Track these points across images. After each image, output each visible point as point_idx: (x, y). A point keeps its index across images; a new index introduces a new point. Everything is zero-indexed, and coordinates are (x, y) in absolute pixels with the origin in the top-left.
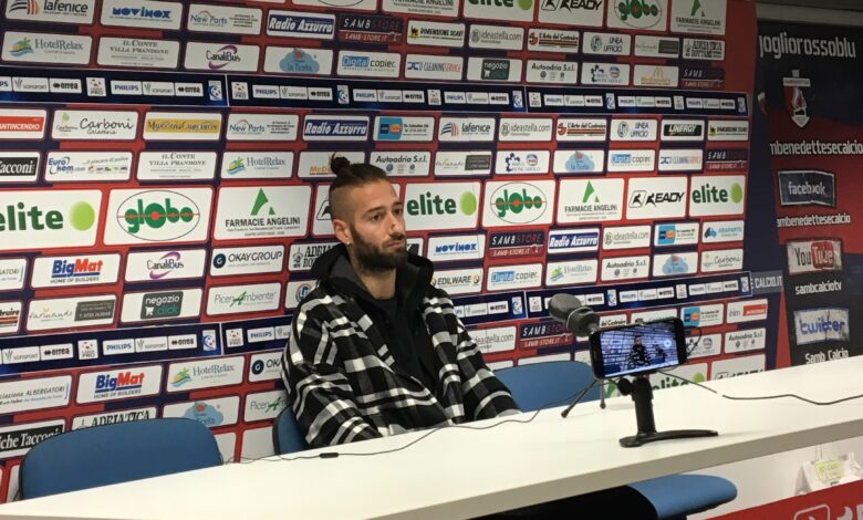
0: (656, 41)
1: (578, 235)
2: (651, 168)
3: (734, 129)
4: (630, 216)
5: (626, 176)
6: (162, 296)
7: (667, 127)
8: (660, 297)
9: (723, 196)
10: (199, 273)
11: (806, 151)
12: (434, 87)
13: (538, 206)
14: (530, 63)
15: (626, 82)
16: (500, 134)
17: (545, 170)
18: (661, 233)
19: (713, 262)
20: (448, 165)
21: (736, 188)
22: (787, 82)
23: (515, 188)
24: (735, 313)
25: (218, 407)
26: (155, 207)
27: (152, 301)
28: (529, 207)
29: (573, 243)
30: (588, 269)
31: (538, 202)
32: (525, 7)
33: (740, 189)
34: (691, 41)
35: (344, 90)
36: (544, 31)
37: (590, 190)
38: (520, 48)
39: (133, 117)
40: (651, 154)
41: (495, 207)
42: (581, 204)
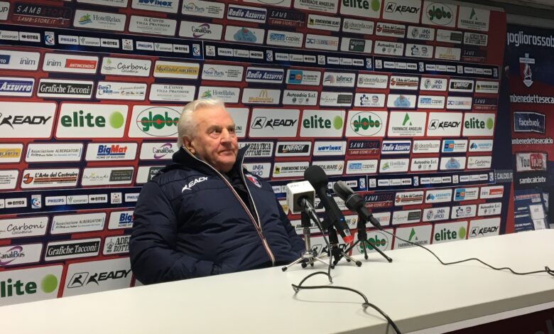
0: (448, 33)
1: (399, 144)
2: (443, 107)
3: (491, 87)
5: (428, 111)
7: (453, 83)
8: (443, 182)
9: (482, 125)
11: (530, 101)
12: (321, 54)
13: (377, 126)
14: (377, 42)
15: (431, 57)
16: (358, 83)
17: (383, 106)
18: (446, 145)
19: (474, 163)
20: (327, 100)
21: (490, 120)
22: (522, 60)
23: (365, 115)
24: (485, 193)
26: (159, 117)
27: (155, 171)
28: (372, 126)
29: (396, 148)
30: (403, 164)
31: (377, 124)
32: (375, 9)
33: (492, 122)
34: (469, 34)
35: (270, 53)
36: (385, 24)
37: (407, 118)
38: (372, 33)
39: (148, 63)
40: (443, 98)
41: (353, 125)
42: (401, 126)
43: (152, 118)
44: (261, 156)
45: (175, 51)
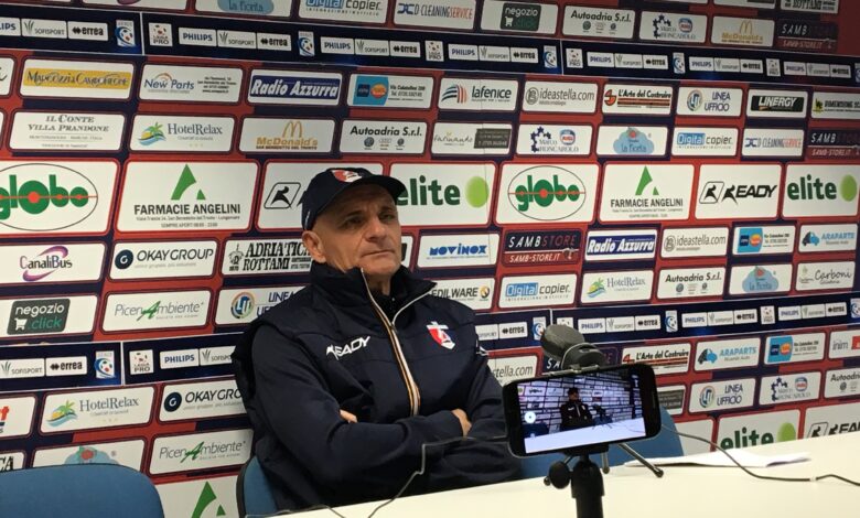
1: (628, 238)
2: (732, 152)
3: (849, 105)
4: (701, 214)
5: (697, 161)
6: (40, 304)
7: (756, 99)
8: (738, 322)
9: (830, 191)
10: (95, 275)
12: (434, 37)
13: (574, 197)
14: (569, 10)
15: (702, 39)
16: (525, 102)
17: (585, 151)
18: (742, 237)
19: (812, 277)
20: (450, 141)
21: (848, 181)
23: (543, 173)
24: (840, 346)
25: (114, 453)
26: (33, 186)
27: (25, 311)
28: (561, 198)
29: (621, 248)
30: (640, 282)
31: (574, 193)
33: (854, 183)
37: (646, 178)
39: (7, 65)
40: (733, 133)
41: (513, 198)
42: (633, 197)
43: (18, 188)
44: (289, 270)
45: (73, 36)
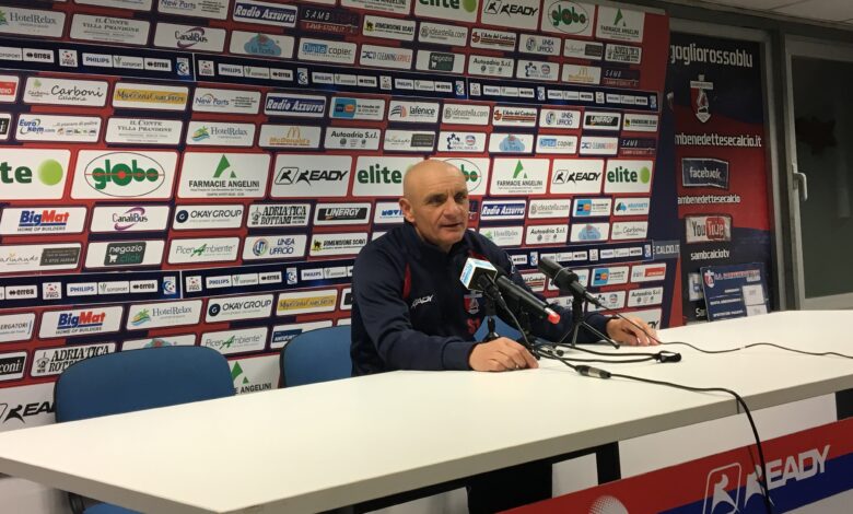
0: (583, 44)
1: (507, 205)
2: (574, 151)
3: (646, 122)
4: (552, 191)
5: (552, 157)
6: (126, 245)
7: (589, 118)
8: (575, 259)
9: (634, 177)
10: (162, 226)
11: (706, 143)
12: (386, 74)
13: (474, 179)
14: (472, 58)
15: (556, 79)
16: (443, 117)
17: (481, 149)
18: (579, 206)
19: (622, 231)
20: (395, 142)
21: (645, 170)
22: (693, 85)
25: (175, 343)
26: (121, 168)
29: (503, 212)
30: (515, 234)
31: (474, 176)
32: (470, 10)
33: (648, 171)
34: (613, 46)
35: (303, 72)
36: (485, 31)
37: (520, 167)
38: (464, 44)
39: (104, 86)
40: (574, 139)
42: (512, 179)
43: (112, 167)
44: (291, 224)
45: (148, 68)
